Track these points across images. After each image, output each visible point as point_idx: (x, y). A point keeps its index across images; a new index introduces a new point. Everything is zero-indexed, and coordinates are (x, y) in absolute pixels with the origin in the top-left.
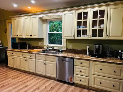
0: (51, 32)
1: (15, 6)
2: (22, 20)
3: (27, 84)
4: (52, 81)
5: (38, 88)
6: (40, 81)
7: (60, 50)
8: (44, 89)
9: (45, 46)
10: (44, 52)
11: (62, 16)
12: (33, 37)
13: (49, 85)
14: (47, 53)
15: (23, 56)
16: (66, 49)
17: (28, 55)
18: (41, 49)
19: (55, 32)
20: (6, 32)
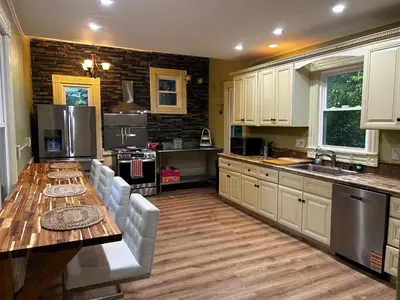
0: (333, 109)
1: (239, 48)
2: (254, 81)
3: (250, 242)
4: (319, 252)
5: (272, 258)
6: (284, 245)
7: (356, 165)
8: (287, 264)
9: (312, 149)
10: (306, 168)
11: (363, 57)
12: (279, 124)
13: (304, 260)
14: (315, 170)
15: (251, 173)
16: (379, 163)
17: (260, 172)
18: (300, 158)
19: (345, 108)
20: (221, 113)
